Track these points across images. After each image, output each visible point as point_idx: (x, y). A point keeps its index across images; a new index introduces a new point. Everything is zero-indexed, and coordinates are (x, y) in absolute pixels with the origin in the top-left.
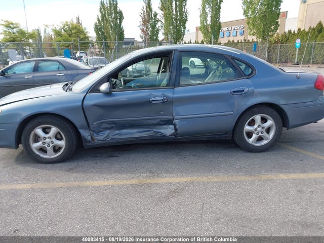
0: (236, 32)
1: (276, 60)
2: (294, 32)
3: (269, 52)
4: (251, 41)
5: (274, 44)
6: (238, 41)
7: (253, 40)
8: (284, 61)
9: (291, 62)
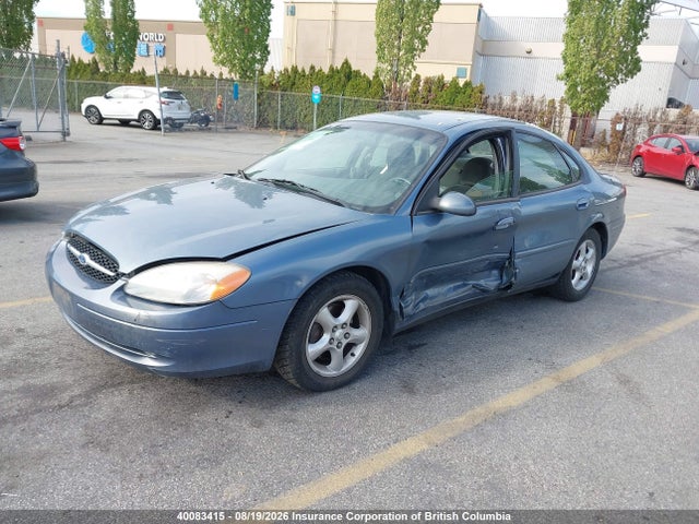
0: (148, 47)
1: (275, 122)
2: (304, 71)
3: (259, 105)
4: (217, 76)
5: (267, 88)
6: (188, 72)
7: (221, 74)
8: (289, 124)
9: (302, 128)
